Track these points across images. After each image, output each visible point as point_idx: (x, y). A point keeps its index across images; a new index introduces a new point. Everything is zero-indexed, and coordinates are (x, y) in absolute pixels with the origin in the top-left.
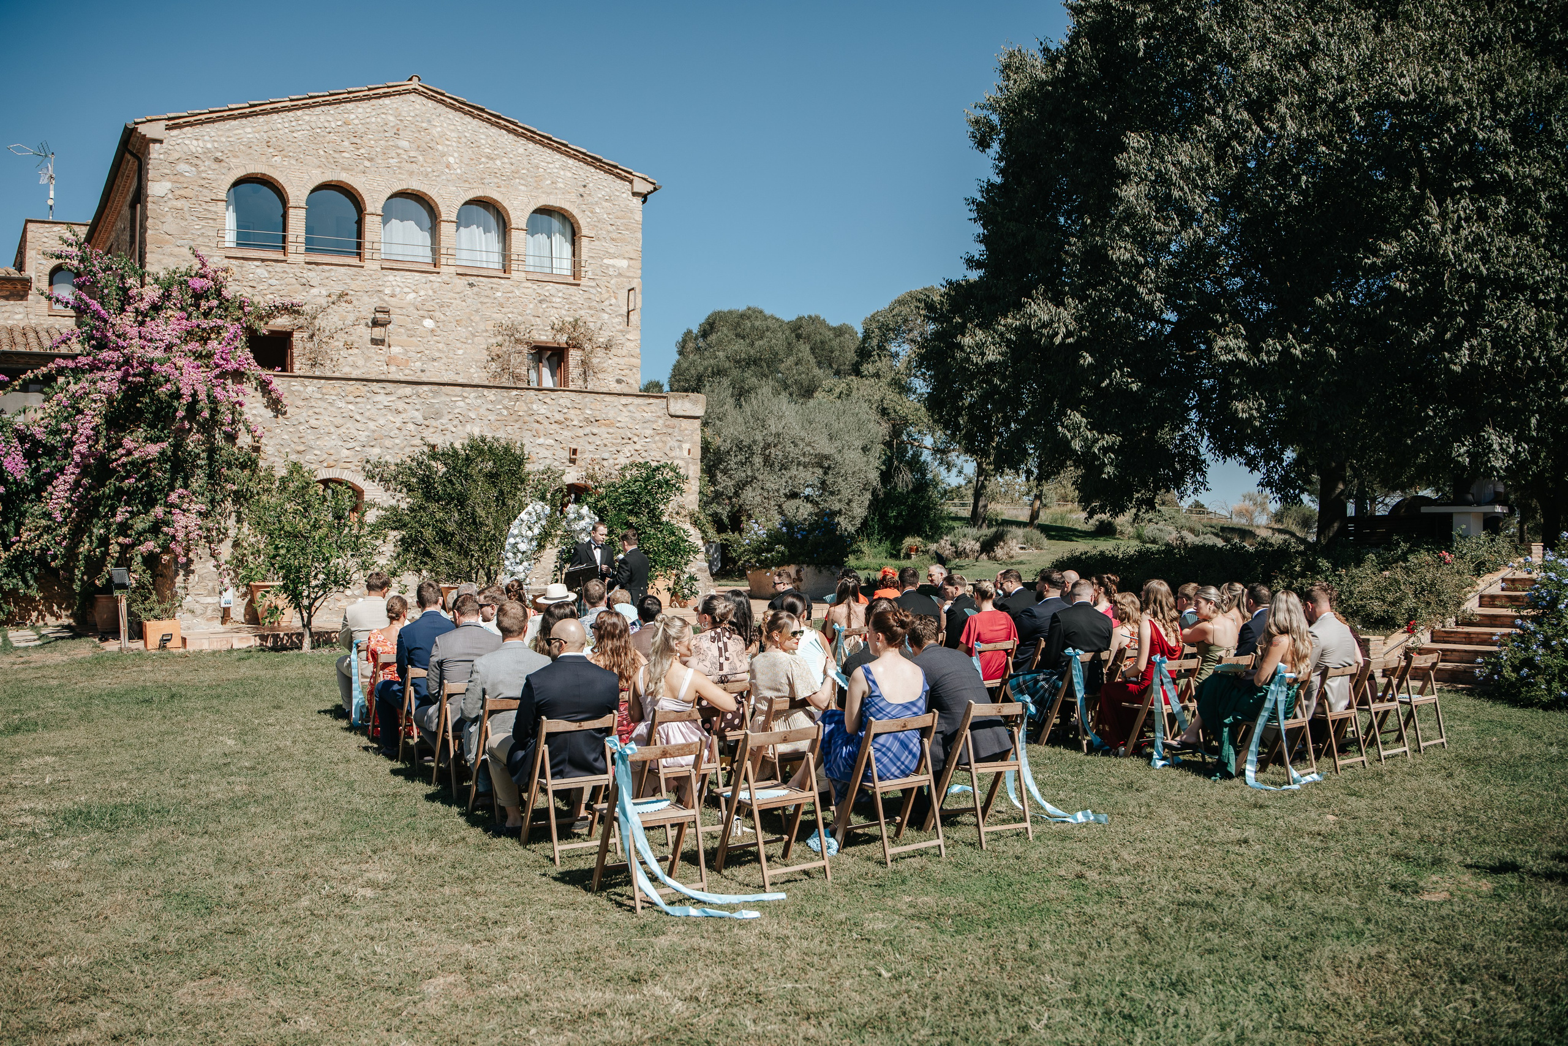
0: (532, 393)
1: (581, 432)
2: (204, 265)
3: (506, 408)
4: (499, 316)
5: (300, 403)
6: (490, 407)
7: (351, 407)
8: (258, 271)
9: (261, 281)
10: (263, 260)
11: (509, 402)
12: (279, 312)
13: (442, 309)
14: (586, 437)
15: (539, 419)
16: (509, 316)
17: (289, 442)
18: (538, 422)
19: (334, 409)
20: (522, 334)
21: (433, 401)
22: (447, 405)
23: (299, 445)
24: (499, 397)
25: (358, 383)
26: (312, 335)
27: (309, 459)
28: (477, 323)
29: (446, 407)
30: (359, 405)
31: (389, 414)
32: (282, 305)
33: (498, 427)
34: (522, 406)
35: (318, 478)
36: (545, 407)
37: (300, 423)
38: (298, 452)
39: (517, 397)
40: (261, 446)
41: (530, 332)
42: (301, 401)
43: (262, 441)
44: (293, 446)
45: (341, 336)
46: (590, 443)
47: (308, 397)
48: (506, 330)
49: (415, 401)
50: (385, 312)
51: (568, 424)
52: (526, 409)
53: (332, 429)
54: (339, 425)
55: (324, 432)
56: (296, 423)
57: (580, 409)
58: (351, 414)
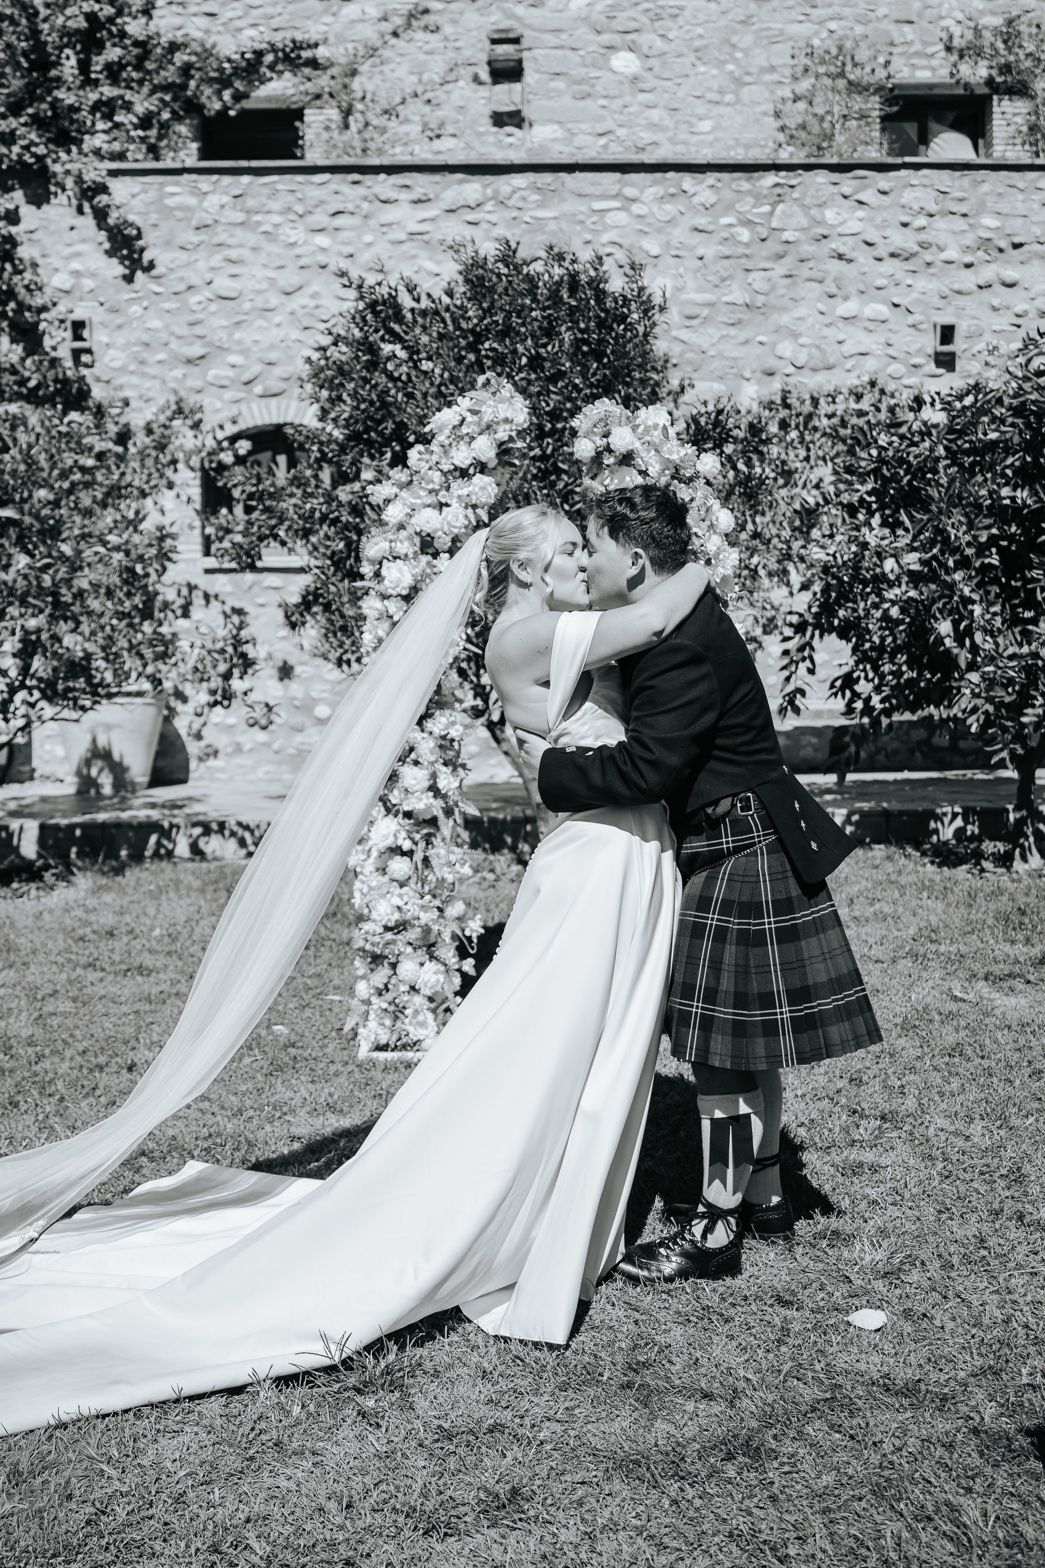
0: (821, 177)
1: (968, 280)
3: (748, 223)
4: (805, 29)
5: (194, 238)
6: (702, 221)
7: (321, 240)
11: (754, 207)
12: (272, 67)
13: (658, 24)
14: (985, 293)
15: (842, 250)
16: (833, 25)
17: (164, 336)
18: (840, 257)
19: (276, 249)
20: (868, 69)
21: (541, 213)
22: (582, 222)
23: (191, 344)
24: (728, 195)
25: (338, 177)
26: (347, 112)
27: (217, 377)
28: (746, 52)
29: (578, 228)
30: (343, 235)
31: (423, 254)
32: (273, 49)
33: (725, 275)
34: (792, 215)
35: (242, 426)
36: (861, 213)
37: (190, 288)
38: (189, 361)
39: (778, 190)
40: (94, 349)
41: (887, 63)
42: (191, 232)
43: (95, 338)
44: (174, 345)
45: (414, 110)
46: (995, 309)
47: (210, 222)
48: (823, 62)
49: (493, 218)
50: (516, 41)
51: (929, 258)
52: (804, 222)
53: (274, 300)
54: (290, 290)
55: (253, 309)
56: (181, 287)
57: (965, 215)
58: (322, 259)
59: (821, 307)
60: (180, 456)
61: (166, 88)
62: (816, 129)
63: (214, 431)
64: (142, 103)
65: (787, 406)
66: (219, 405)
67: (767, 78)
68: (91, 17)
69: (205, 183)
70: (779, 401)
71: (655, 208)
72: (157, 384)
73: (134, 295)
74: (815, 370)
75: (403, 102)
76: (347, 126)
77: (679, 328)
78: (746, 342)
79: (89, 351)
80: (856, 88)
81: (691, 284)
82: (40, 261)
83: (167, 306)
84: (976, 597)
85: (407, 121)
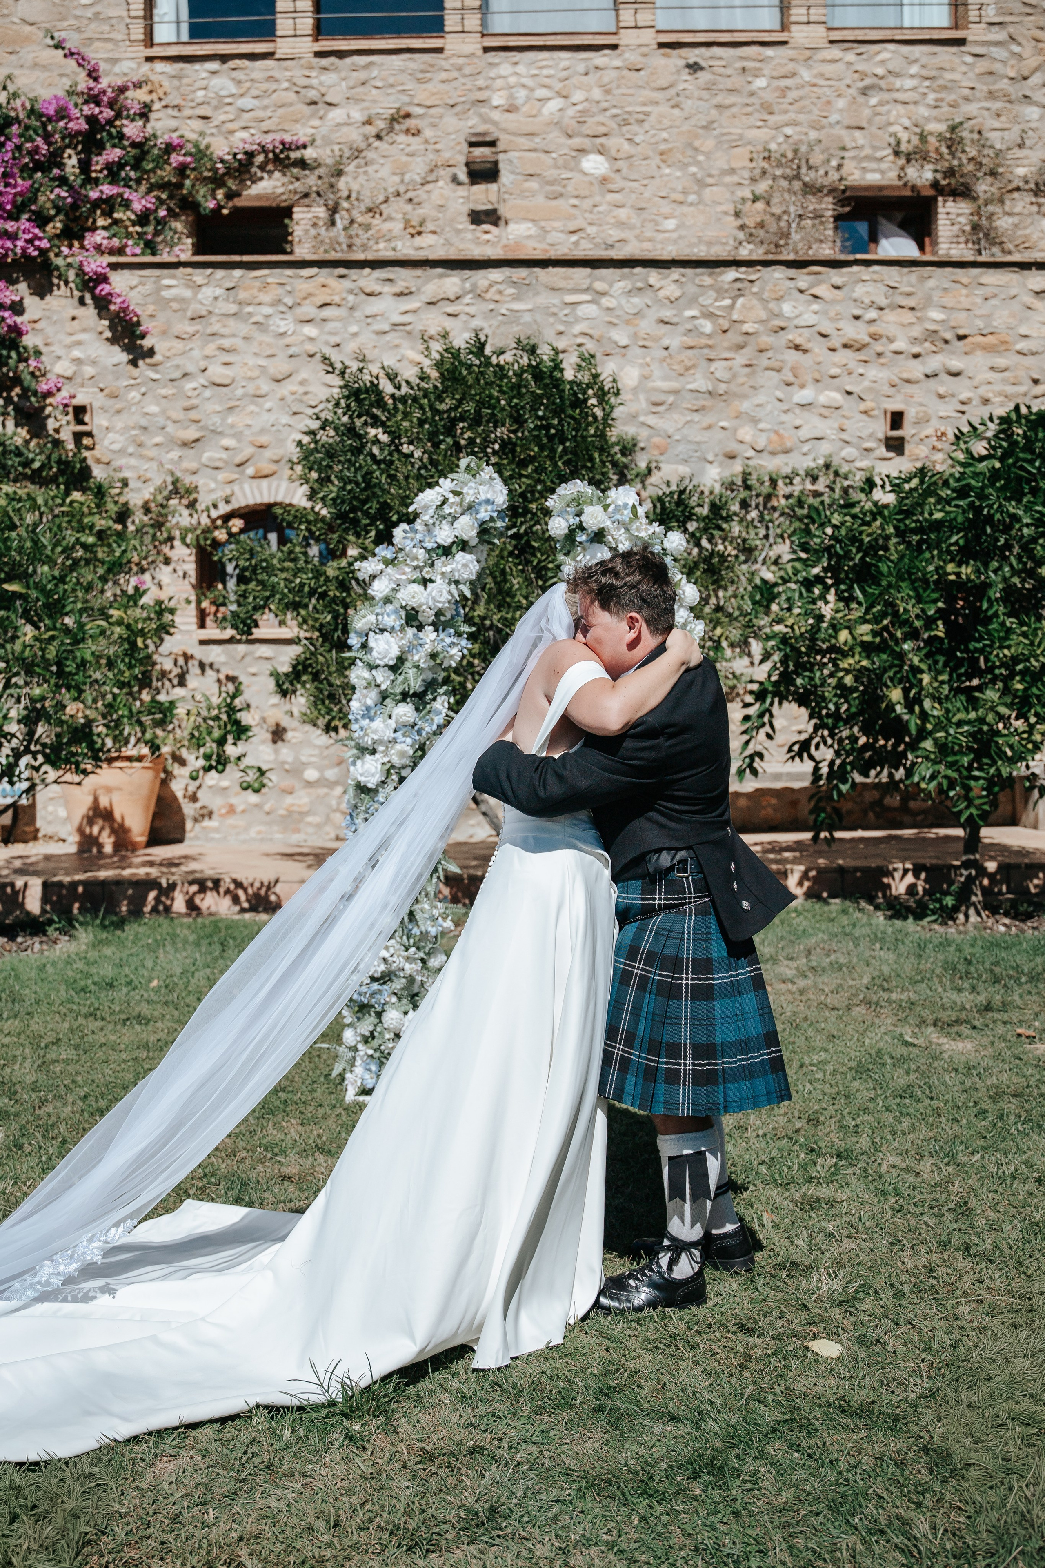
0: (779, 273)
1: (916, 369)
2: (94, 75)
3: (710, 316)
4: (762, 134)
5: (190, 328)
6: (667, 313)
7: (309, 330)
8: (216, 82)
9: (221, 103)
10: (224, 58)
11: (716, 300)
12: (262, 167)
13: (625, 129)
14: (932, 382)
15: (798, 341)
16: (788, 131)
17: (161, 421)
18: (797, 347)
19: (267, 339)
20: (821, 172)
21: (516, 306)
22: (555, 314)
23: (187, 428)
24: (691, 289)
25: (325, 271)
26: (334, 210)
27: (210, 459)
28: (708, 155)
29: (551, 320)
30: (330, 326)
31: (405, 344)
32: (264, 150)
33: (689, 364)
34: (752, 308)
35: (235, 505)
36: (815, 307)
37: (185, 375)
38: (185, 444)
39: (739, 285)
40: (95, 432)
41: (840, 166)
42: (187, 322)
43: (97, 422)
44: (170, 428)
45: (397, 209)
46: (941, 397)
47: (204, 313)
48: (779, 165)
49: (471, 310)
50: (492, 144)
51: (879, 348)
52: (763, 315)
53: (265, 386)
54: (280, 377)
55: (245, 395)
56: (177, 374)
57: (912, 309)
58: (311, 348)
59: (779, 394)
60: (177, 533)
61: (163, 186)
62: (773, 228)
63: (208, 510)
64: (140, 201)
65: (748, 487)
66: (213, 485)
67: (728, 179)
68: (91, 120)
69: (200, 276)
70: (740, 483)
71: (623, 301)
72: (154, 465)
73: (132, 382)
74: (773, 454)
75: (386, 201)
76: (333, 223)
77: (646, 414)
78: (709, 427)
79: (90, 434)
80: (810, 189)
81: (657, 373)
82: (43, 349)
83: (164, 392)
84: (924, 667)
85: (390, 218)
